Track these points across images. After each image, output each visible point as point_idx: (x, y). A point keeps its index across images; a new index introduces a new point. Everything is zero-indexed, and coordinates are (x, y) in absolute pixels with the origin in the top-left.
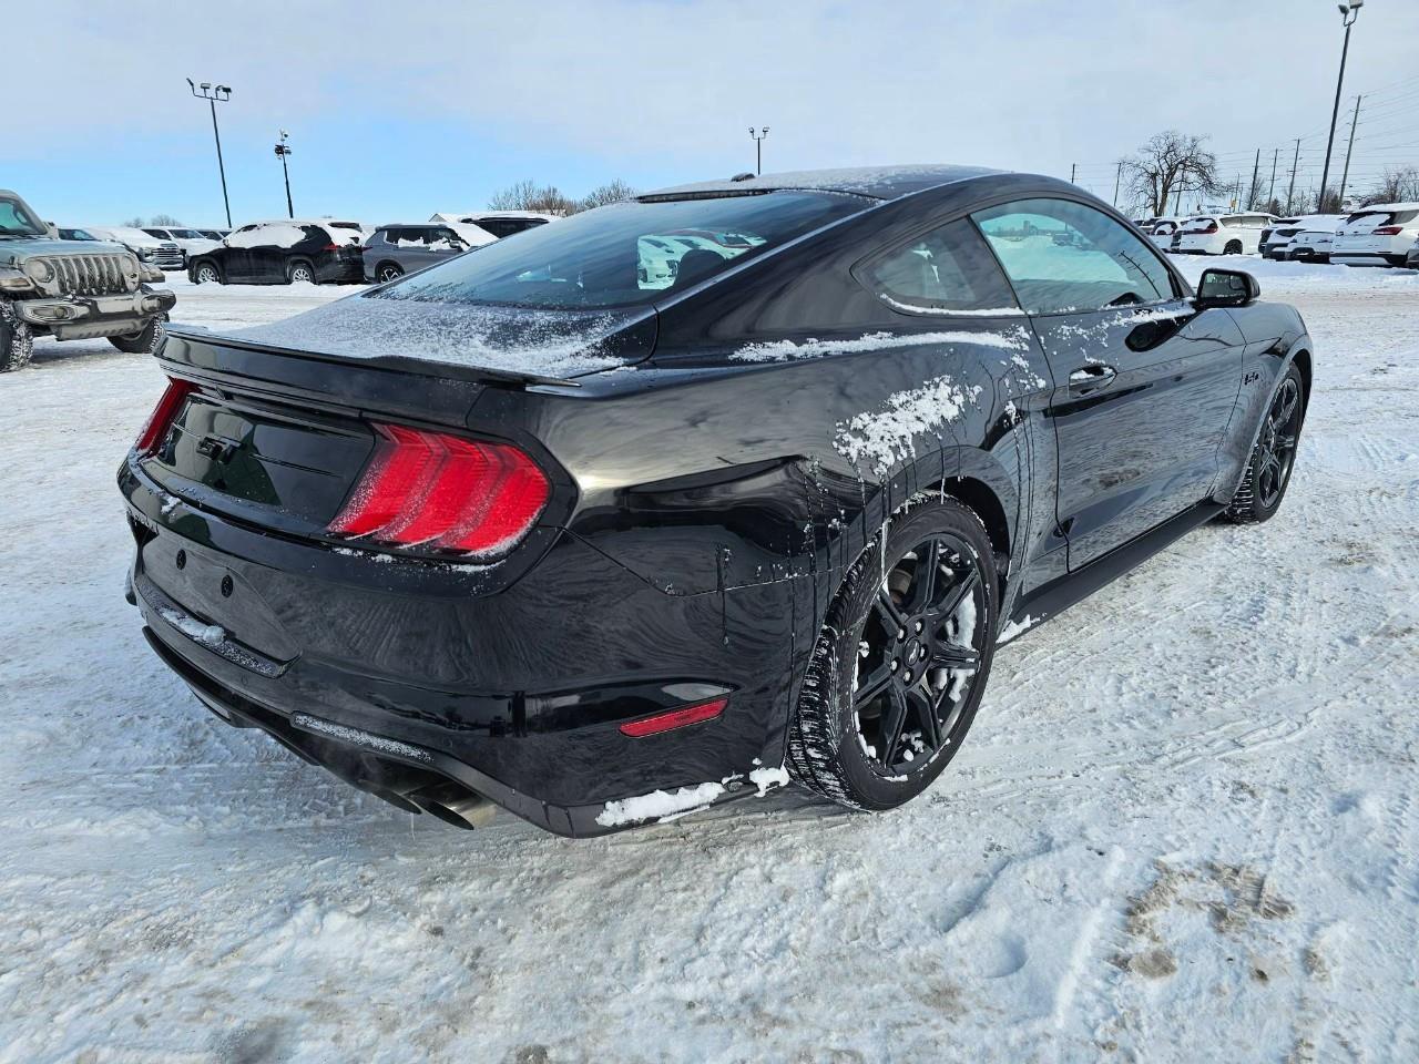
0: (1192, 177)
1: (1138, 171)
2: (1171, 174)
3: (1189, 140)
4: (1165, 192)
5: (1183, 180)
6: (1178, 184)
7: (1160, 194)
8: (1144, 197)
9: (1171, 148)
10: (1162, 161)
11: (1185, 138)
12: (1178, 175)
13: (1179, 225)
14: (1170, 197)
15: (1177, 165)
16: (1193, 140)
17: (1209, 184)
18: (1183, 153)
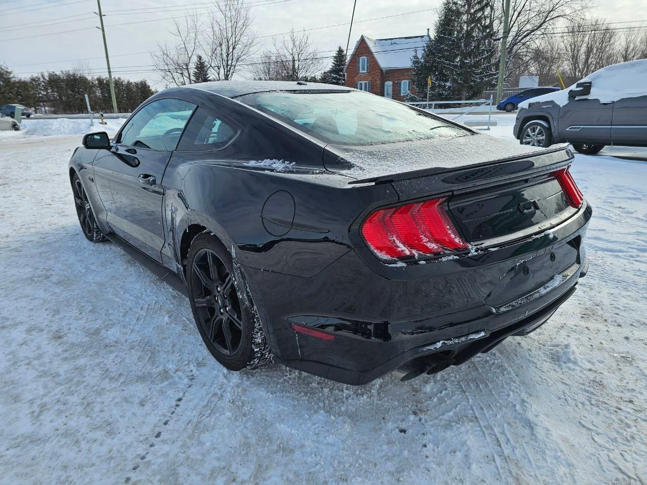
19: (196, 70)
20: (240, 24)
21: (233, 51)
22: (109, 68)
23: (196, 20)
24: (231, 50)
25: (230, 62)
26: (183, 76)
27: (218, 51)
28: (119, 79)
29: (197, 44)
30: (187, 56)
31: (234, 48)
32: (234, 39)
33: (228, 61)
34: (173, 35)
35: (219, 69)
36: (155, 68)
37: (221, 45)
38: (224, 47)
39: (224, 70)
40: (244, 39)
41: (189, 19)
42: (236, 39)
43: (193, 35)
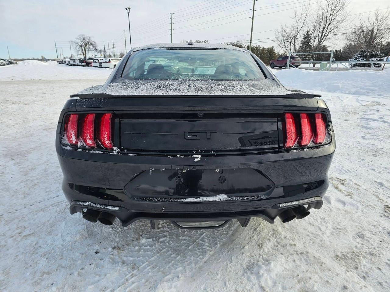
0: (91, 47)
1: (77, 45)
2: (86, 46)
3: (88, 37)
4: (85, 51)
5: (89, 48)
6: (88, 49)
7: (84, 51)
8: (80, 52)
9: (84, 39)
10: (83, 42)
11: (87, 37)
12: (87, 46)
13: (99, 60)
14: (87, 52)
15: (87, 44)
16: (89, 37)
17: (96, 50)
18: (88, 41)
19: (303, 40)
20: (338, 8)
21: (328, 26)
22: (251, 40)
23: (308, 8)
24: (327, 25)
25: (324, 33)
26: (290, 43)
27: (317, 27)
28: (259, 46)
29: (305, 23)
30: (296, 31)
31: (329, 24)
32: (331, 18)
33: (323, 33)
34: (291, 19)
35: (315, 38)
36: (275, 39)
37: (321, 22)
38: (322, 24)
39: (319, 39)
40: (339, 18)
41: (304, 7)
42: (333, 18)
43: (304, 18)
